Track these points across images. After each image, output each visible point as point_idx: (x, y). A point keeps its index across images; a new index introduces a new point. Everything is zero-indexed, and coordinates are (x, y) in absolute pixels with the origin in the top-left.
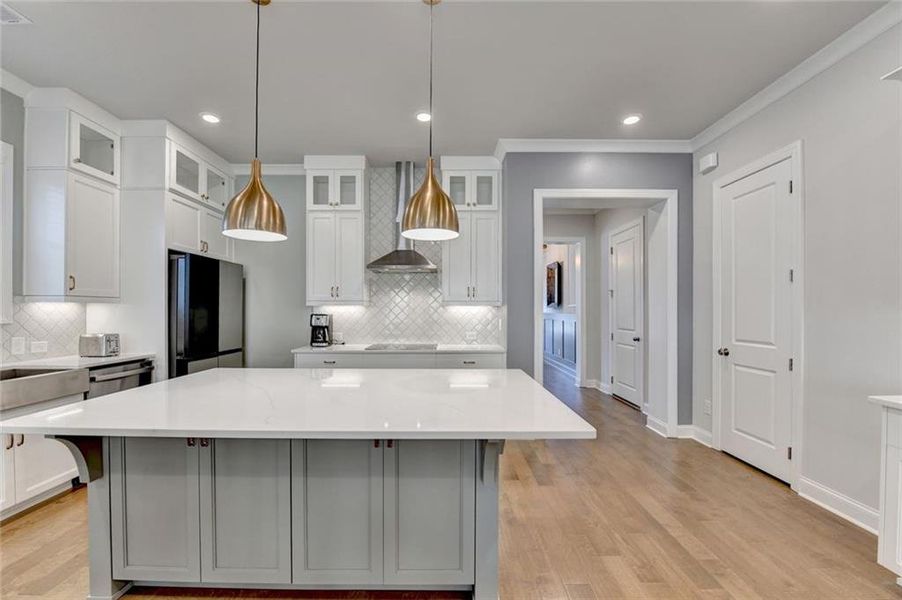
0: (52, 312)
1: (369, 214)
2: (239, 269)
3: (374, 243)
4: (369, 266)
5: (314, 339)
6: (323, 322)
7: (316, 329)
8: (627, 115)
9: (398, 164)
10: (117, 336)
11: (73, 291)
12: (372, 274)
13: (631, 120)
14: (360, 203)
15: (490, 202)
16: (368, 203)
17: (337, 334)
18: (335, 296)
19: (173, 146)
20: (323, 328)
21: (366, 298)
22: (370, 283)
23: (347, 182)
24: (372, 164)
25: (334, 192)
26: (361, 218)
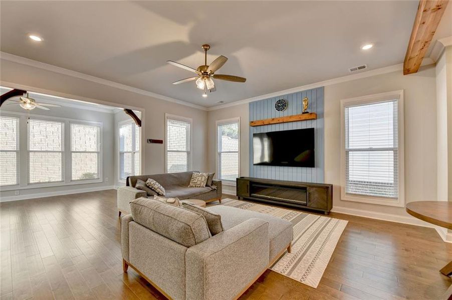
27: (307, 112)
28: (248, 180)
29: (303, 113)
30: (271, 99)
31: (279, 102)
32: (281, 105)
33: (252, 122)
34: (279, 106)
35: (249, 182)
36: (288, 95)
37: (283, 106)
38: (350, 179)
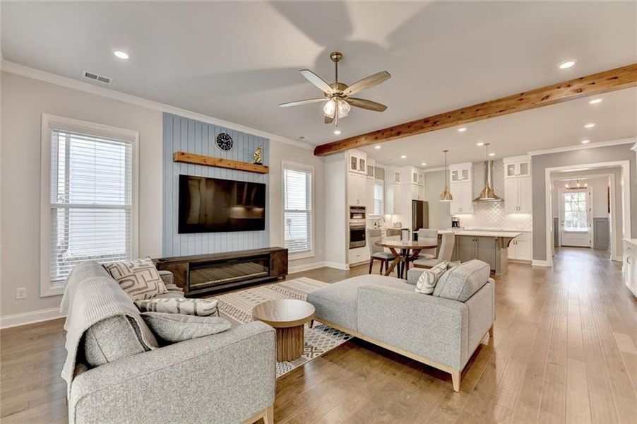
0: (388, 216)
1: (473, 182)
2: (427, 203)
3: (476, 192)
4: (474, 201)
5: (453, 226)
6: (456, 220)
7: (453, 223)
8: (585, 140)
9: (486, 163)
10: (400, 223)
11: (395, 212)
12: (476, 203)
13: (585, 142)
14: (470, 179)
15: (527, 173)
16: (473, 177)
17: (461, 224)
18: (461, 211)
19: (413, 171)
20: (456, 222)
21: (473, 211)
22: (474, 206)
23: (465, 172)
24: (475, 164)
25: (460, 176)
26: (470, 184)
27: (261, 164)
28: (187, 261)
29: (256, 163)
30: (215, 127)
31: (222, 136)
32: (225, 141)
33: (183, 154)
34: (222, 142)
35: (188, 264)
36: (233, 131)
37: (227, 143)
38: (285, 239)
